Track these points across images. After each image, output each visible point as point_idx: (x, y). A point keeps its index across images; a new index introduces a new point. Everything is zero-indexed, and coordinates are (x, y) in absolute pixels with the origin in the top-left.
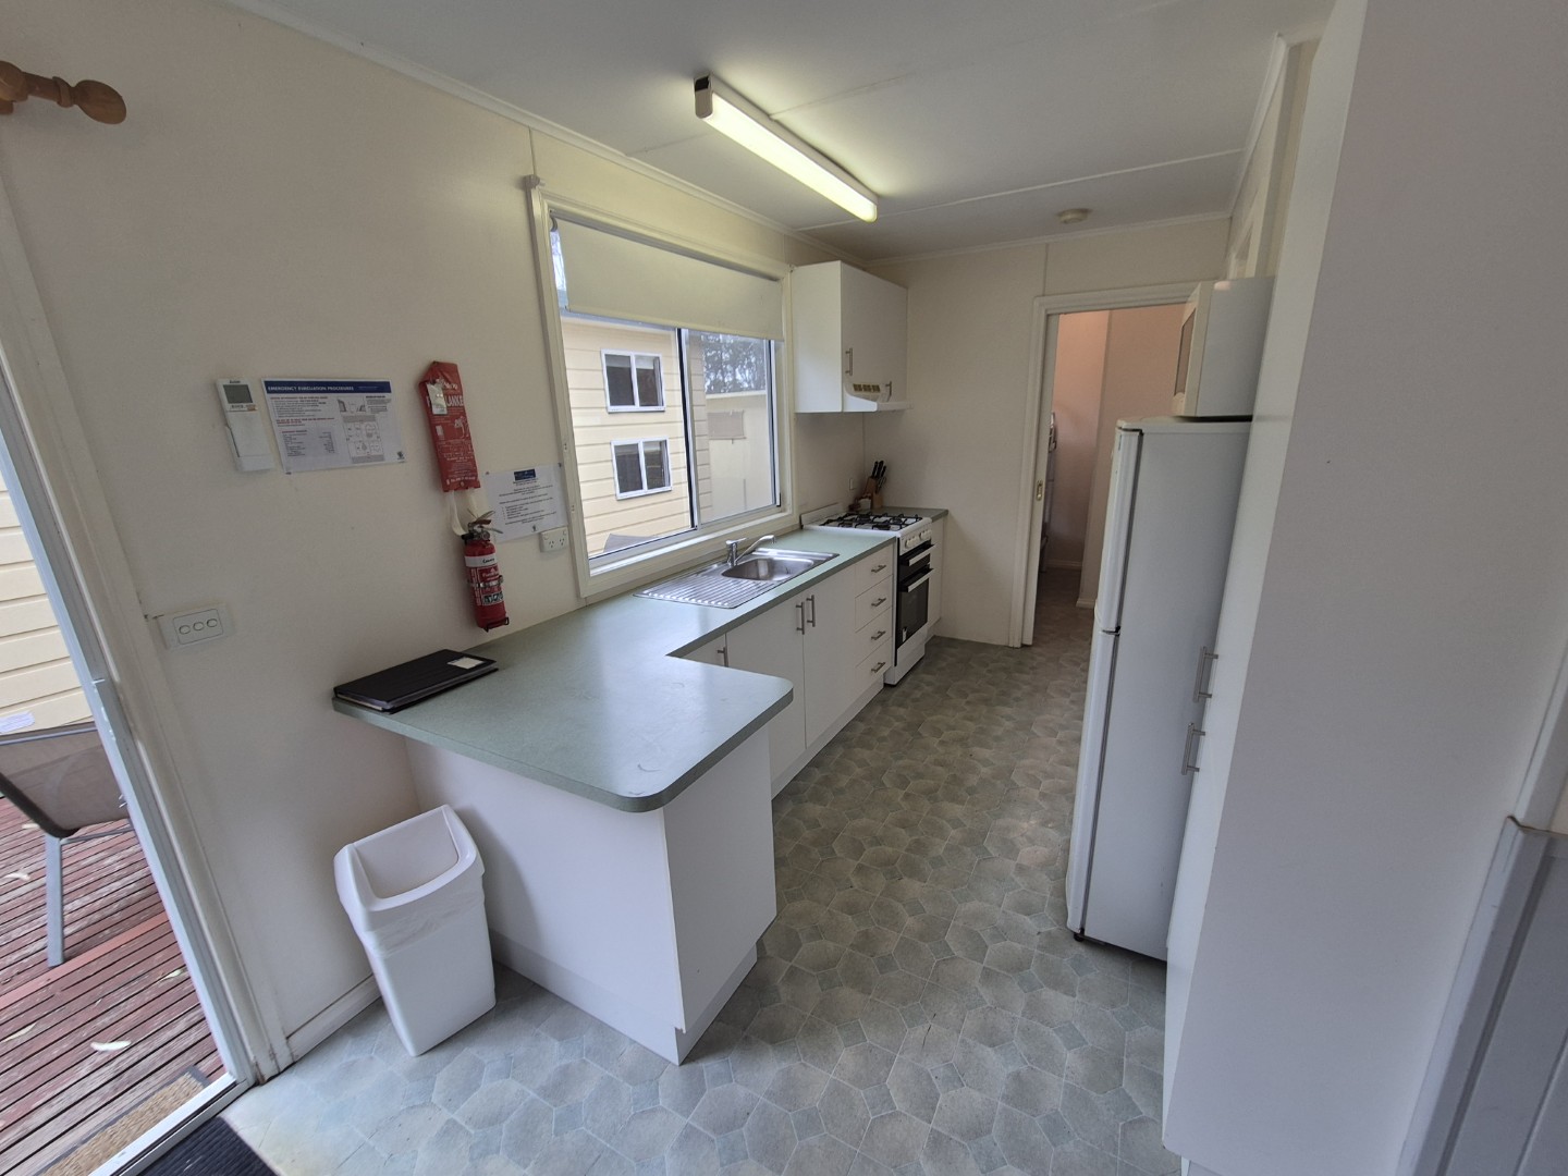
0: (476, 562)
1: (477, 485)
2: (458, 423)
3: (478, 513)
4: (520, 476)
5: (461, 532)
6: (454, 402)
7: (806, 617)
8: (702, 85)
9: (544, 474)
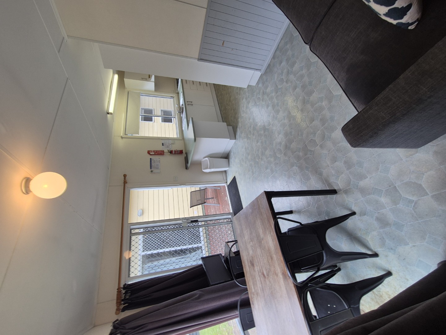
0: (173, 152)
1: (164, 151)
2: (155, 151)
3: (167, 151)
4: (163, 145)
5: (169, 154)
6: (152, 151)
7: (190, 103)
8: (108, 113)
9: (163, 142)
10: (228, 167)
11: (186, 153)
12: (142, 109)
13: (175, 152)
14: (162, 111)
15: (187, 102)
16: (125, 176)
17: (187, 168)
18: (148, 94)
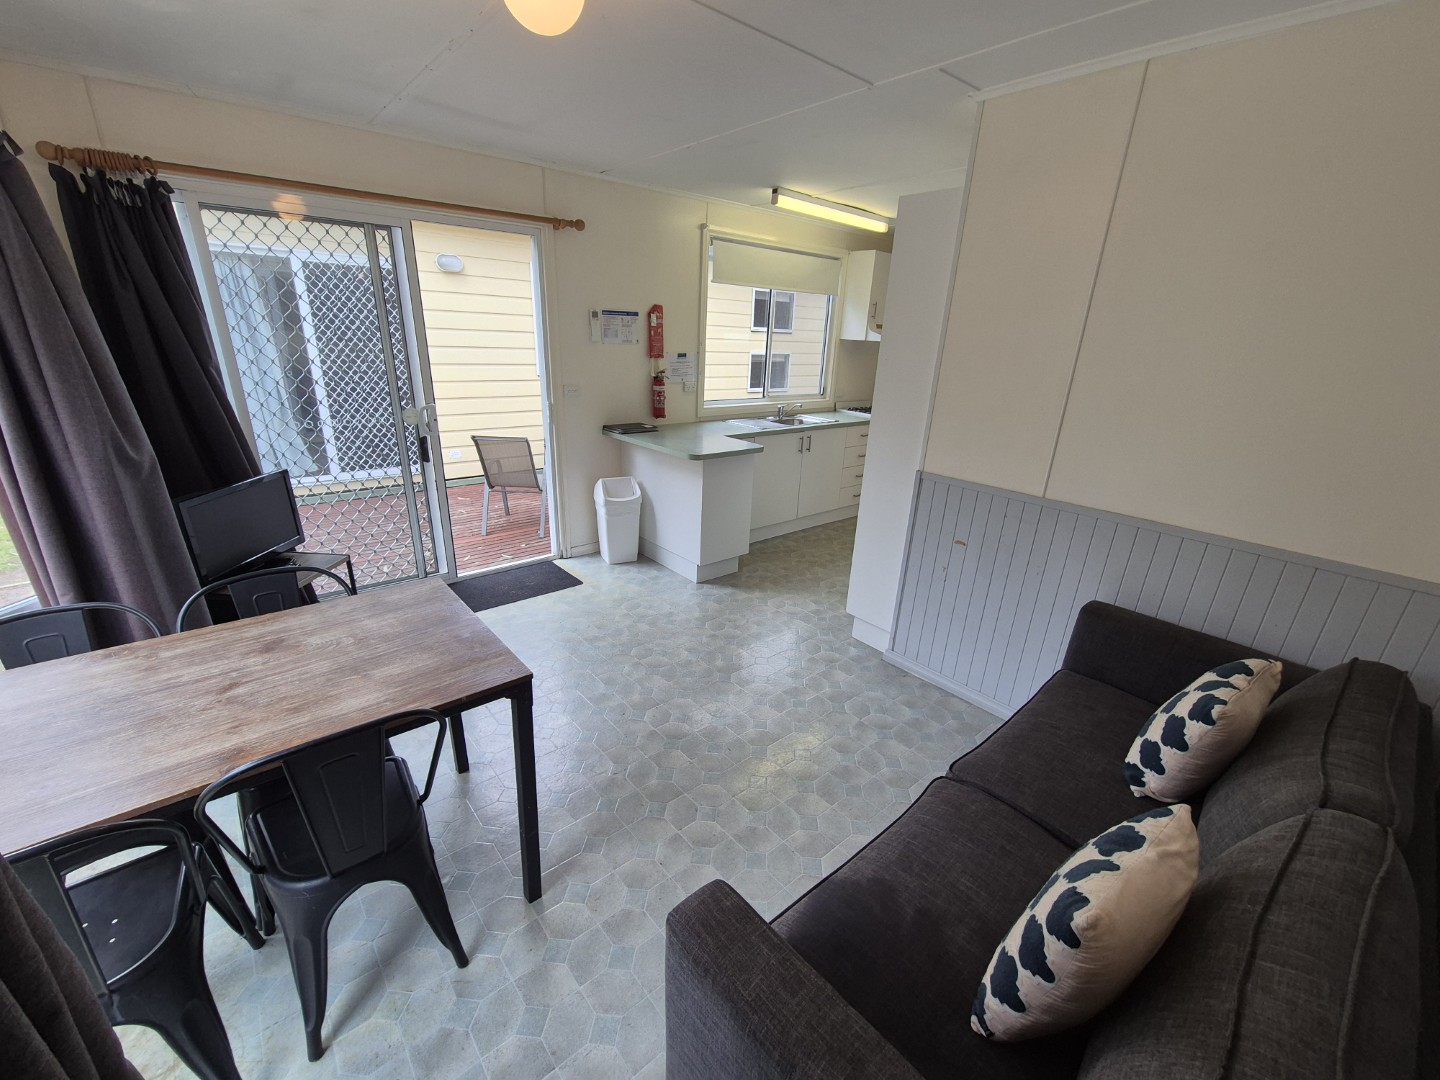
0: (657, 388)
1: (662, 357)
2: (660, 330)
3: (661, 369)
4: (680, 355)
5: (653, 375)
6: (660, 321)
7: (805, 446)
8: (775, 191)
9: (691, 356)
10: (611, 560)
11: (654, 429)
12: (791, 297)
13: (660, 394)
14: (787, 357)
15: (810, 437)
16: (579, 225)
17: (607, 428)
18: (833, 320)
